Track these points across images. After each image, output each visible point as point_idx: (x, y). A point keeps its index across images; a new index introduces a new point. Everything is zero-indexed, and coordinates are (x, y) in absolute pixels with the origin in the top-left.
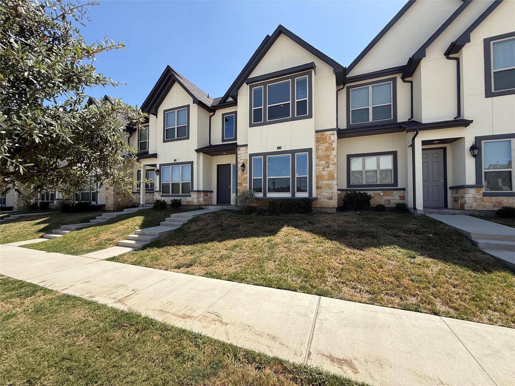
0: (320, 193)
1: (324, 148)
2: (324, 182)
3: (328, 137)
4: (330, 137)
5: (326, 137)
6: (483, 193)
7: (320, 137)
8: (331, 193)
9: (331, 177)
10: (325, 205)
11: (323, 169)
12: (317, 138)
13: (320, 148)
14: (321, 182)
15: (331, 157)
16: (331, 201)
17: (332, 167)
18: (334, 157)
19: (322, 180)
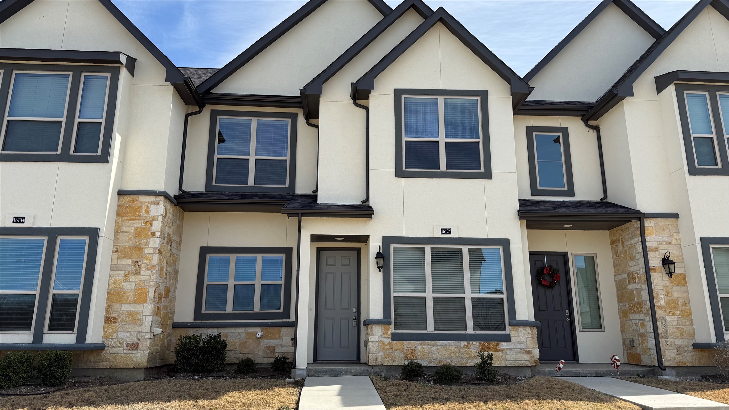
0: (113, 332)
1: (132, 229)
2: (126, 307)
3: (144, 208)
4: (148, 208)
5: (141, 207)
6: (393, 334)
7: (127, 204)
8: (138, 332)
9: (141, 297)
10: (120, 362)
11: (126, 276)
12: (119, 206)
13: (124, 229)
14: (116, 307)
15: (147, 251)
16: (136, 352)
17: (145, 275)
18: (152, 251)
19: (120, 302)
